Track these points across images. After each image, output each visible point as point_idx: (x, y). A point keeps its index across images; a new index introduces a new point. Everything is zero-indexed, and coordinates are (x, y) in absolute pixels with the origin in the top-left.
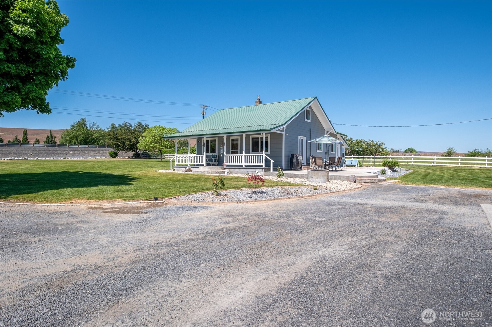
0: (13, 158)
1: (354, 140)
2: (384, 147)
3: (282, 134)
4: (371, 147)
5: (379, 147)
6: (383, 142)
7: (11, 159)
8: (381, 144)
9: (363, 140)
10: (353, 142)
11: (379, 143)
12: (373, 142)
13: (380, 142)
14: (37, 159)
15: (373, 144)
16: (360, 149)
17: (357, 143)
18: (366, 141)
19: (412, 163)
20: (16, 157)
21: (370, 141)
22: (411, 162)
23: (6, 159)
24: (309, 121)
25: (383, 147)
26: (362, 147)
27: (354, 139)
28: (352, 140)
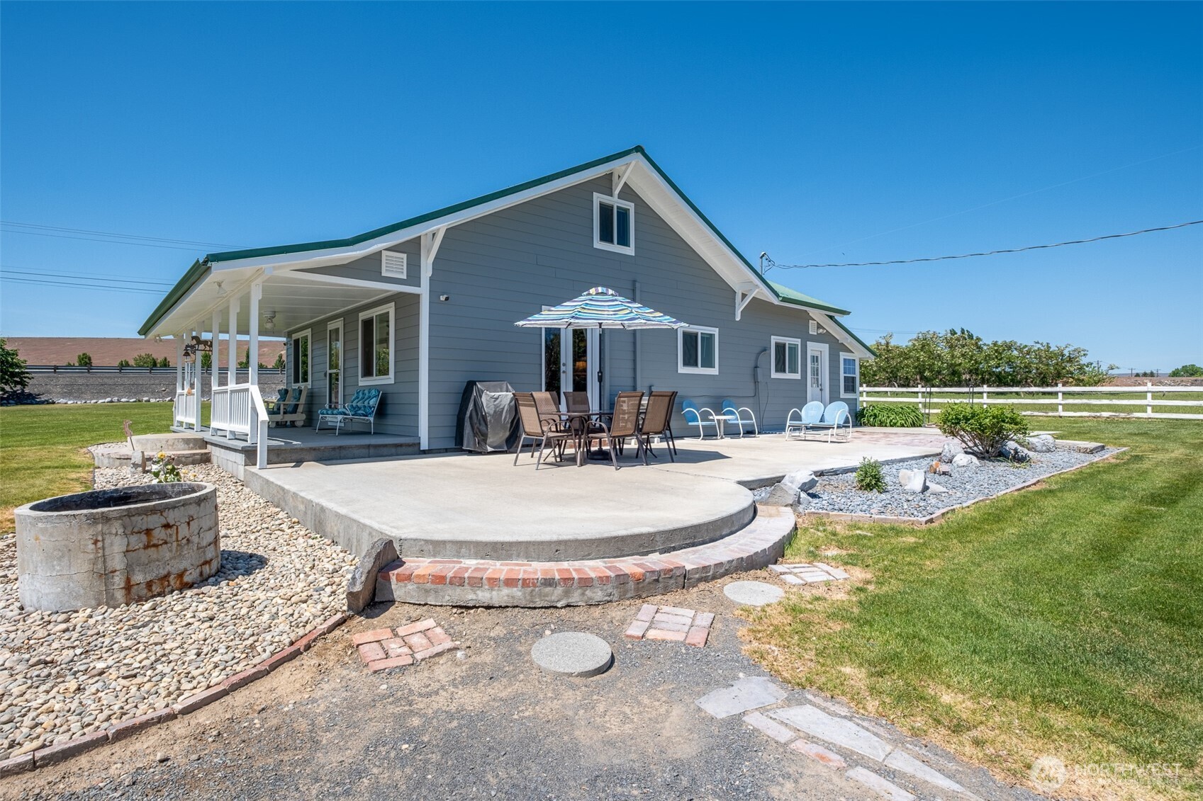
0: (115, 399)
1: (987, 343)
2: (1084, 361)
3: (418, 296)
4: (1041, 362)
5: (1068, 362)
6: (1082, 347)
7: (111, 402)
8: (1076, 353)
9: (1015, 343)
10: (985, 348)
11: (1067, 349)
12: (1049, 347)
13: (1071, 348)
14: (169, 401)
15: (1047, 354)
16: (1008, 369)
17: (996, 351)
18: (1026, 346)
19: (1149, 413)
20: (122, 397)
21: (1039, 346)
22: (1142, 409)
23: (100, 401)
24: (630, 251)
25: (1081, 362)
26: (1010, 363)
27: (987, 340)
28: (981, 343)
